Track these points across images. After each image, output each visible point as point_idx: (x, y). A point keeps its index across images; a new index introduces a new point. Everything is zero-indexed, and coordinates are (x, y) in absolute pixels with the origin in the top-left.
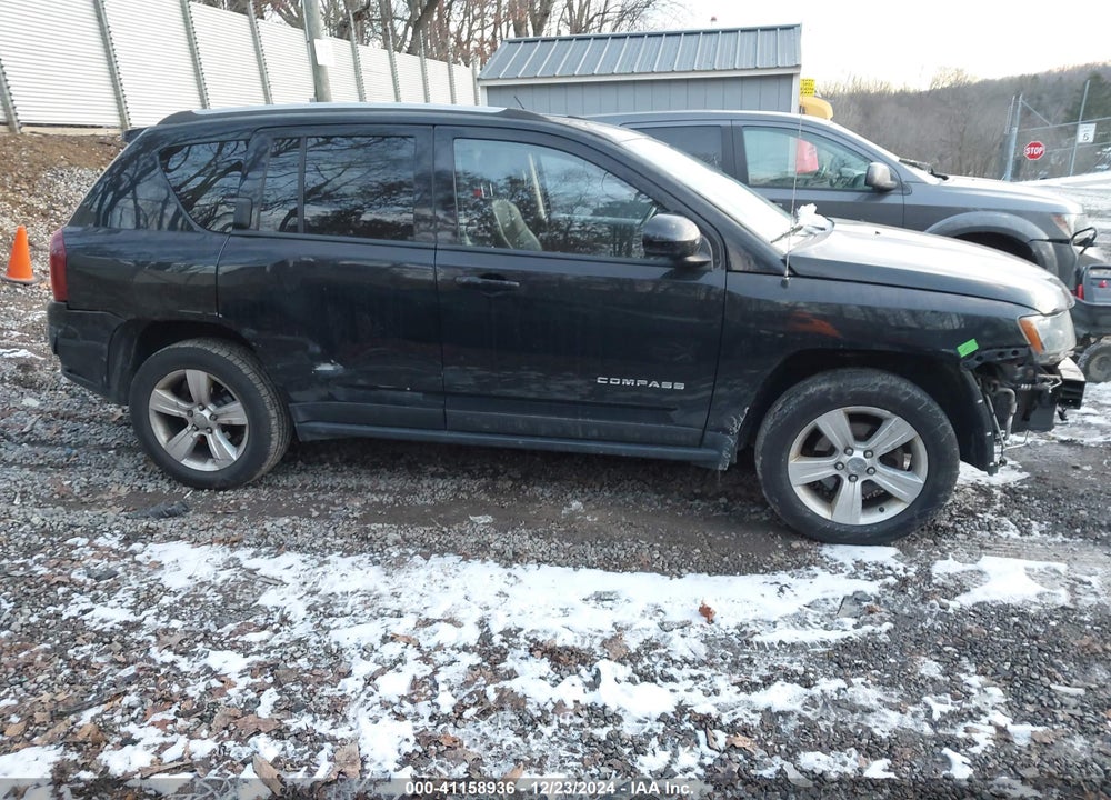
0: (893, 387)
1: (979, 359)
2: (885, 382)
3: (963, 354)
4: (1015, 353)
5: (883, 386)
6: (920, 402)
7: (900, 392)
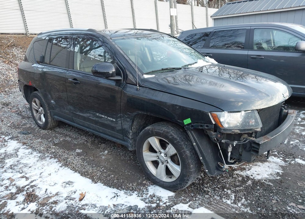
0: (167, 132)
1: (192, 126)
2: (165, 130)
3: (185, 124)
4: (207, 126)
5: (164, 131)
6: (176, 139)
7: (169, 134)
